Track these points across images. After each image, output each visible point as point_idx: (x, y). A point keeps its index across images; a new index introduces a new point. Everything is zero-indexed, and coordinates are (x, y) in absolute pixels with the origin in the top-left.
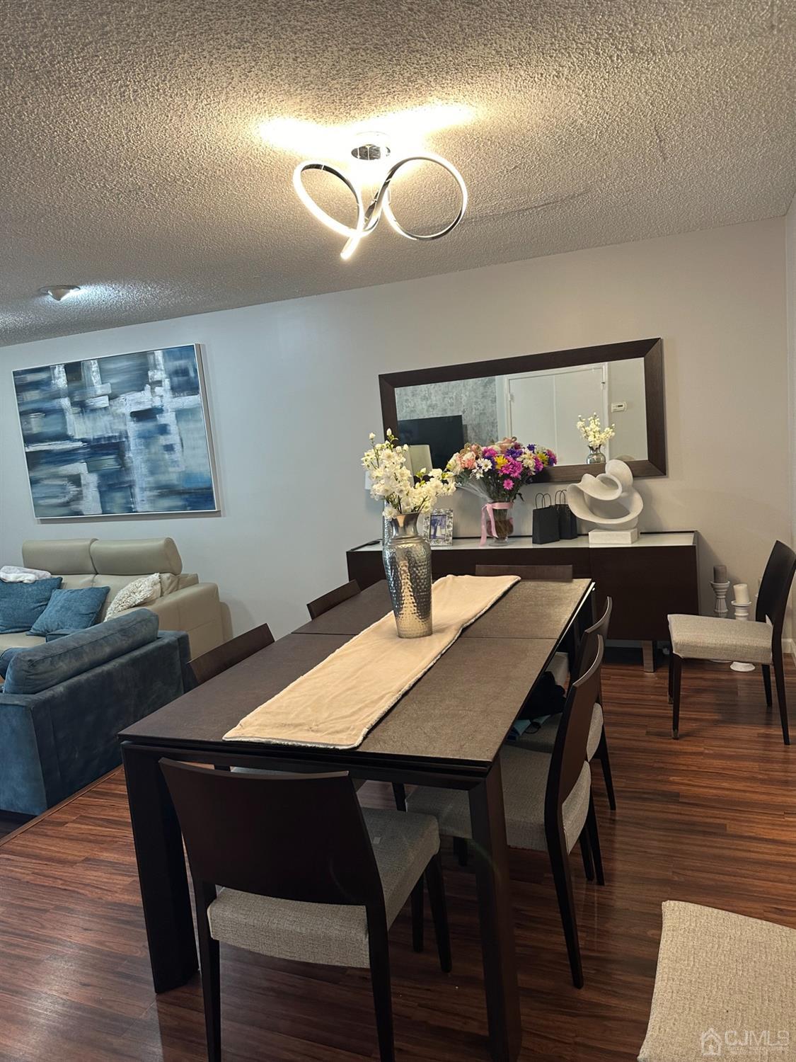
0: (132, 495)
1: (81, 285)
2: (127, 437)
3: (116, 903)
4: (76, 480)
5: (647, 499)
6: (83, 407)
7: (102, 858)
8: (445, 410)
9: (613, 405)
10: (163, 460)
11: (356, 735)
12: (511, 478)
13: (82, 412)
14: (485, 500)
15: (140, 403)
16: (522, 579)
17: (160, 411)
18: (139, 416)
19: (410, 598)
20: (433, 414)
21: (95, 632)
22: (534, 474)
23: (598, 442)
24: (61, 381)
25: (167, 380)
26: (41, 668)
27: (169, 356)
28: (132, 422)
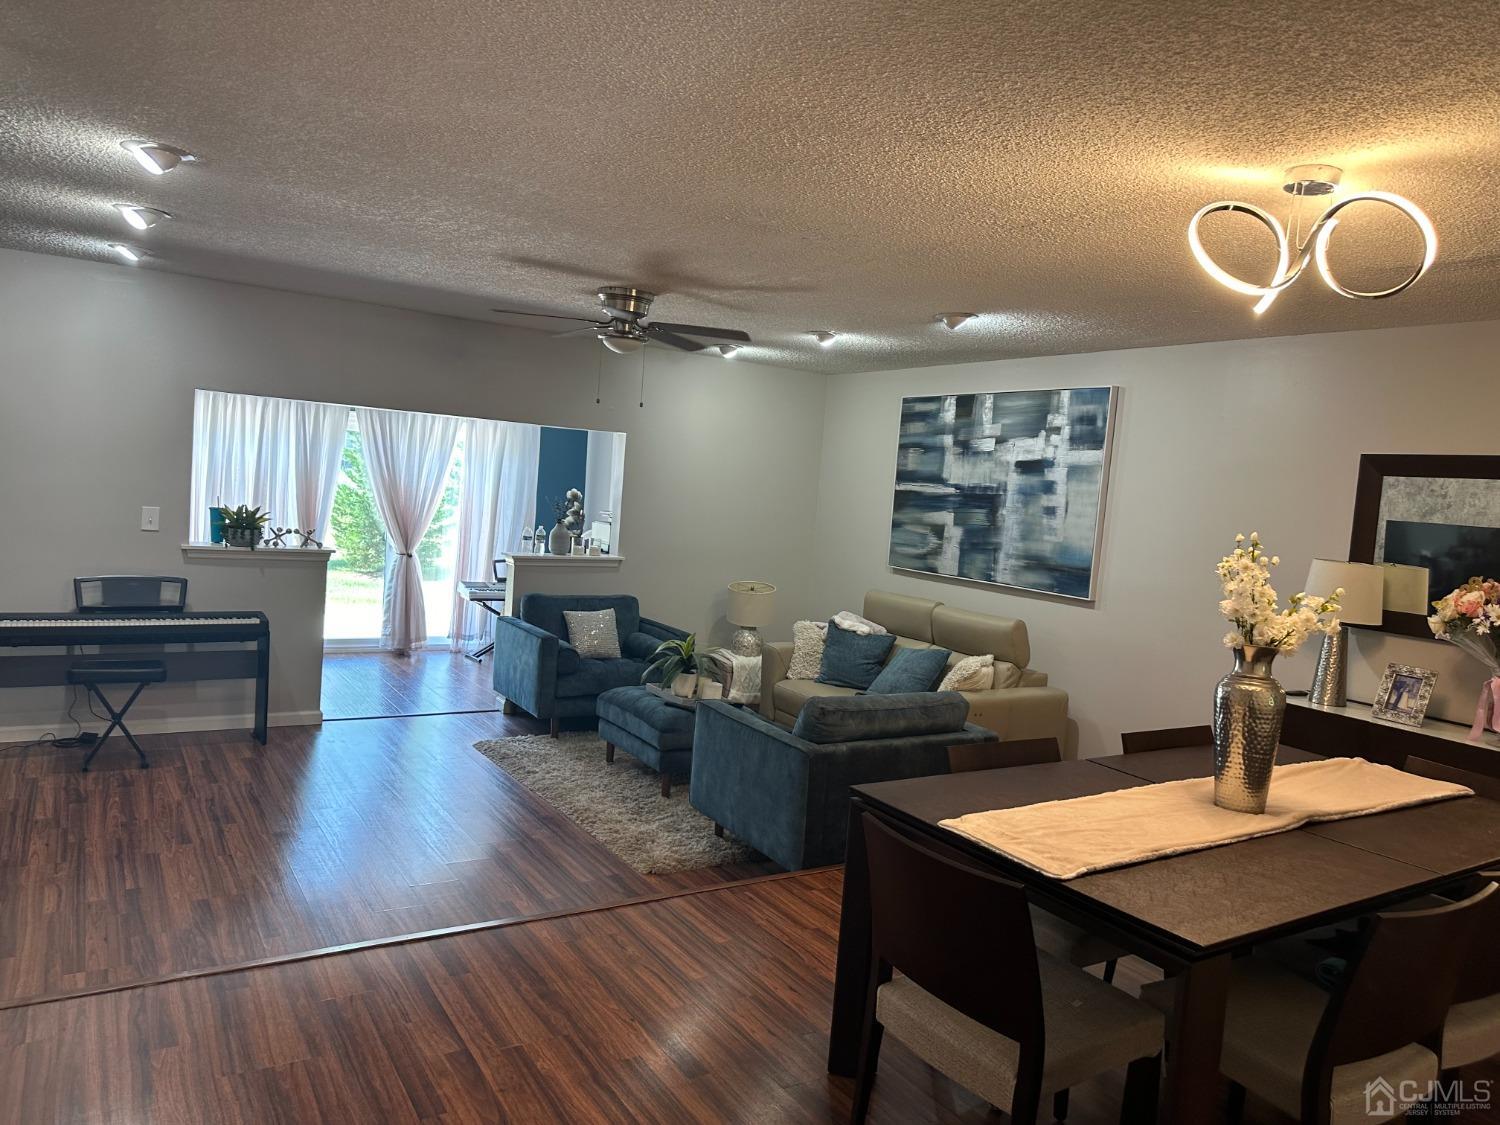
0: (995, 561)
1: (980, 312)
2: (1005, 490)
4: (939, 531)
6: (965, 448)
10: (1041, 524)
11: (1069, 869)
13: (963, 454)
14: (1494, 671)
15: (1029, 452)
16: (1479, 794)
17: (1051, 464)
18: (1025, 467)
24: (949, 415)
25: (1067, 427)
26: (830, 719)
27: (1077, 398)
28: (1015, 474)
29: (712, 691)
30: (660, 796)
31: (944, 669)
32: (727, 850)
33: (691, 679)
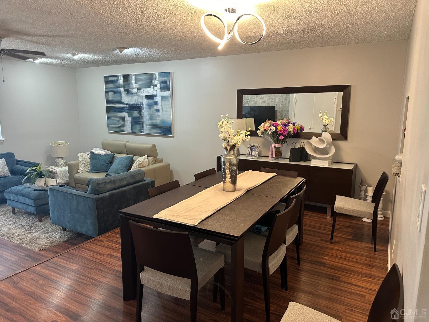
0: (143, 127)
1: (129, 48)
2: (143, 105)
3: (116, 270)
4: (123, 119)
5: (337, 149)
6: (128, 92)
7: (113, 255)
8: (269, 104)
9: (338, 108)
10: (155, 114)
11: (196, 222)
12: (283, 135)
13: (127, 94)
14: (272, 143)
15: (149, 92)
16: (278, 175)
17: (156, 96)
18: (148, 97)
19: (228, 177)
20: (264, 105)
21: (122, 175)
22: (292, 134)
23: (327, 123)
24: (121, 81)
25: (159, 85)
26: (101, 186)
27: (161, 75)
28: (145, 100)
29: (52, 182)
30: (38, 222)
31: (132, 162)
32: (68, 235)
33: (43, 180)
